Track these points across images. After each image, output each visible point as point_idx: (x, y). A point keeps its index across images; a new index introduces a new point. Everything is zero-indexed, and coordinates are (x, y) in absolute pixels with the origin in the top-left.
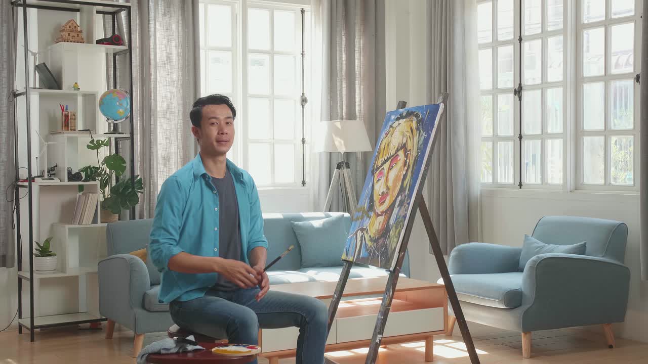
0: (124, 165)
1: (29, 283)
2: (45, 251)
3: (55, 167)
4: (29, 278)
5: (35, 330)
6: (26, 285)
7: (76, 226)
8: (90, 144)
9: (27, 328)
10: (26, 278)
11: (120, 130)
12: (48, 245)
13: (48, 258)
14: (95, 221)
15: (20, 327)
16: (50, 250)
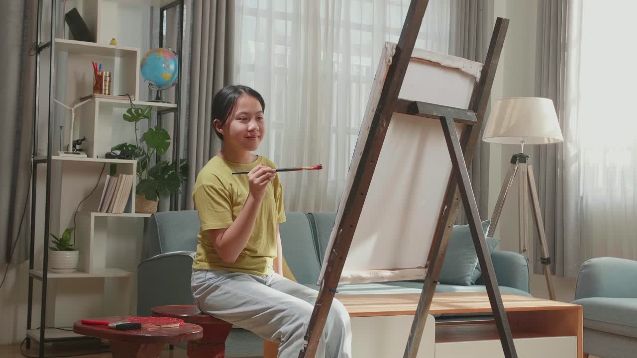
0: (168, 141)
1: (40, 283)
2: (63, 245)
3: (82, 140)
4: (42, 276)
5: (45, 344)
6: (38, 285)
7: (103, 214)
8: (127, 114)
9: (37, 342)
10: (38, 278)
11: (164, 98)
12: (68, 237)
13: (68, 253)
14: (128, 209)
15: (28, 339)
16: (70, 244)
